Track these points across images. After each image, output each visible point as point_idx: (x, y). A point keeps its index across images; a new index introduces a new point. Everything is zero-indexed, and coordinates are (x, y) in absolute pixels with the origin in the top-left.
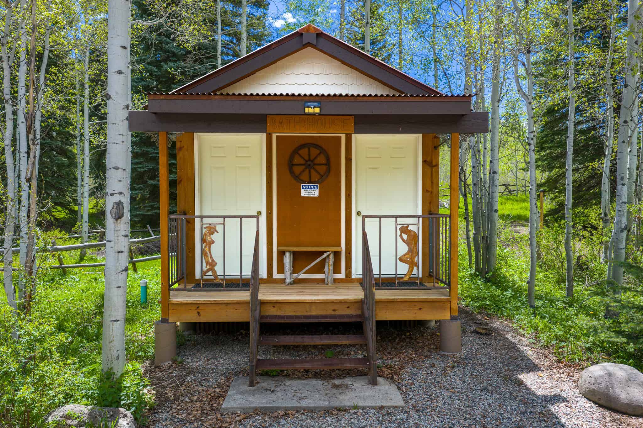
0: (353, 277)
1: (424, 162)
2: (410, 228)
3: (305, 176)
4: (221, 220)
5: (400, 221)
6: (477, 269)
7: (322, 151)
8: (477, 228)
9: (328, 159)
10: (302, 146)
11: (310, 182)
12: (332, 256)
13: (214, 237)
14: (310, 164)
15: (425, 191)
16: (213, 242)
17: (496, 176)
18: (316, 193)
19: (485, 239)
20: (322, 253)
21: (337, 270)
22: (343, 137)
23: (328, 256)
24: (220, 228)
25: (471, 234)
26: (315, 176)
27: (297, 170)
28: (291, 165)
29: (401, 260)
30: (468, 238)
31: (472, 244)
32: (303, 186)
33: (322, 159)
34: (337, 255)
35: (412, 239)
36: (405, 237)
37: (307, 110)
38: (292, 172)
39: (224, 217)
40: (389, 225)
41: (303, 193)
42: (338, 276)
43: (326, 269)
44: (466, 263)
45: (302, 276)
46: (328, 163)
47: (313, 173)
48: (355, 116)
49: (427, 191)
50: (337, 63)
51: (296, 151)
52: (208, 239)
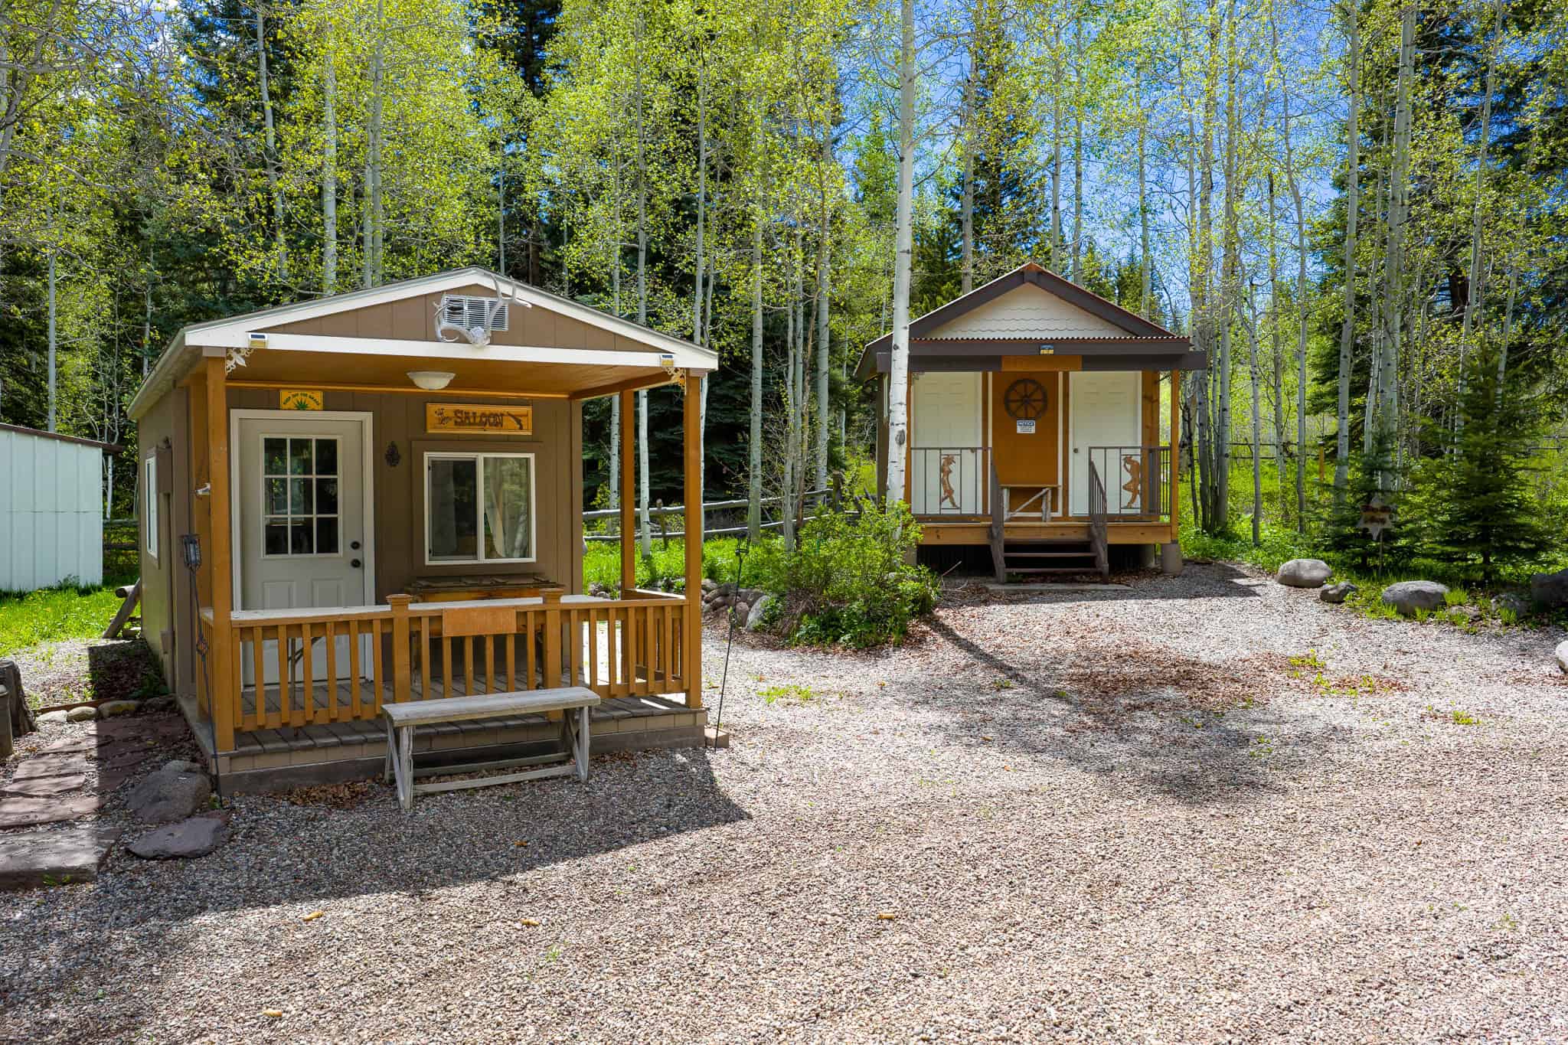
0: (1070, 515)
1: (1144, 397)
2: (1133, 458)
3: (1022, 413)
4: (958, 452)
5: (1124, 452)
6: (1204, 527)
7: (1039, 387)
8: (1204, 477)
9: (1045, 395)
10: (1017, 383)
11: (1027, 418)
12: (1050, 494)
13: (952, 467)
14: (1026, 400)
15: (1145, 426)
16: (950, 471)
17: (1227, 414)
18: (1033, 430)
19: (1214, 489)
20: (1041, 489)
21: (1054, 509)
22: (1061, 374)
23: (1046, 493)
24: (957, 459)
25: (1198, 487)
26: (1031, 412)
27: (1013, 406)
28: (1007, 401)
29: (1125, 488)
30: (1193, 490)
31: (1198, 496)
32: (1019, 422)
33: (1038, 396)
34: (1055, 491)
35: (1135, 469)
36: (1129, 466)
37: (1042, 352)
38: (1008, 409)
39: (961, 449)
40: (1113, 454)
41: (1019, 430)
42: (1055, 515)
43: (1043, 507)
44: (1192, 519)
45: (1018, 515)
46: (1045, 400)
47: (1030, 410)
48: (1083, 356)
49: (1147, 427)
50: (1055, 298)
51: (1013, 387)
52: (947, 469)
